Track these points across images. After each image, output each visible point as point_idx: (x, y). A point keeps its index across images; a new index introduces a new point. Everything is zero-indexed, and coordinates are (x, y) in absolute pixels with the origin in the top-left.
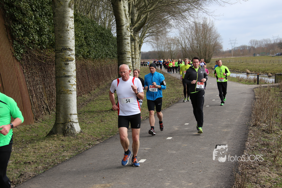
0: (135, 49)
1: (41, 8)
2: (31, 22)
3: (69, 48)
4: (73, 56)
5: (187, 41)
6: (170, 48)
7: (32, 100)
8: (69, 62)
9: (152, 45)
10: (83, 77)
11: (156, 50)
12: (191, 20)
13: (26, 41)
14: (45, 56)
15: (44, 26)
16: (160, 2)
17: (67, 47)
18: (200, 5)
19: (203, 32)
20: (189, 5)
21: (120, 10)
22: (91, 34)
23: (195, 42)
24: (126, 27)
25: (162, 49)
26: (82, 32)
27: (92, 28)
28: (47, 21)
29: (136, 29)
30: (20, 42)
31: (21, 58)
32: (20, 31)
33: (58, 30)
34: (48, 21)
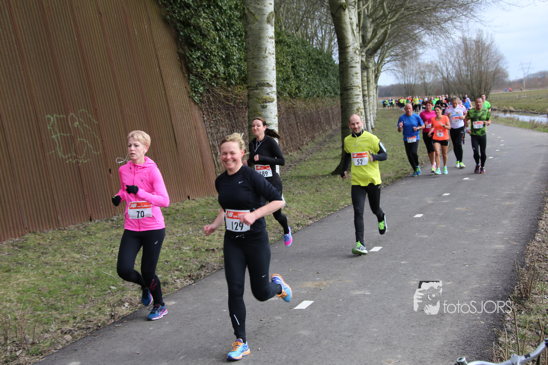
0: (368, 82)
1: (228, 26)
2: (214, 47)
3: (268, 83)
4: (274, 95)
5: (450, 67)
6: (424, 78)
7: (216, 160)
8: (268, 104)
9: (395, 75)
10: (290, 125)
11: (402, 82)
12: (456, 36)
13: (207, 75)
14: (234, 96)
15: (232, 52)
16: (407, 8)
17: (265, 82)
18: (472, 10)
19: (476, 52)
20: (454, 11)
21: (345, 23)
22: (301, 62)
23: (464, 68)
24: (353, 49)
25: (412, 80)
26: (288, 59)
27: (303, 51)
28: (236, 45)
29: (369, 52)
30: (200, 77)
31: (200, 99)
32: (199, 60)
33: (251, 57)
34: (238, 44)
